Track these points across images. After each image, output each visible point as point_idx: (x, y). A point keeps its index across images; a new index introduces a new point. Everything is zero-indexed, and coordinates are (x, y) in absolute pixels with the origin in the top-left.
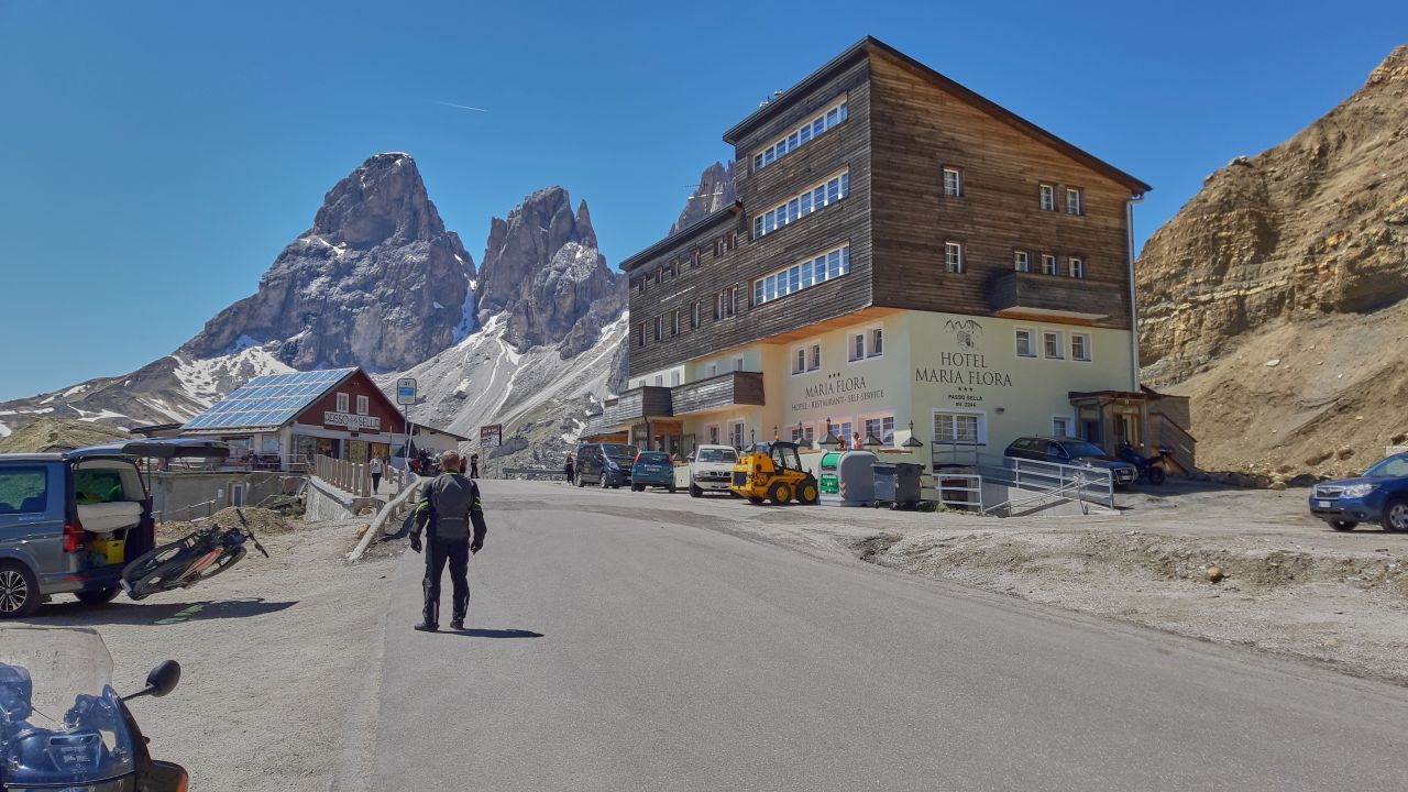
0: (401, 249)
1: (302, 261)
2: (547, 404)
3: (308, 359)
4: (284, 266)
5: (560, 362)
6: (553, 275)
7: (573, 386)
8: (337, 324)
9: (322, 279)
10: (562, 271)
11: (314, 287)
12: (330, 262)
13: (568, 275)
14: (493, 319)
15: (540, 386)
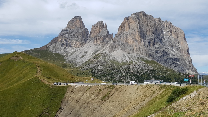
0: (79, 30)
1: (65, 32)
2: (99, 53)
3: (65, 46)
4: (62, 32)
5: (101, 48)
6: (101, 34)
7: (103, 51)
8: (69, 41)
9: (67, 34)
10: (102, 33)
11: (66, 35)
12: (69, 32)
13: (103, 34)
14: (91, 41)
15: (98, 51)
